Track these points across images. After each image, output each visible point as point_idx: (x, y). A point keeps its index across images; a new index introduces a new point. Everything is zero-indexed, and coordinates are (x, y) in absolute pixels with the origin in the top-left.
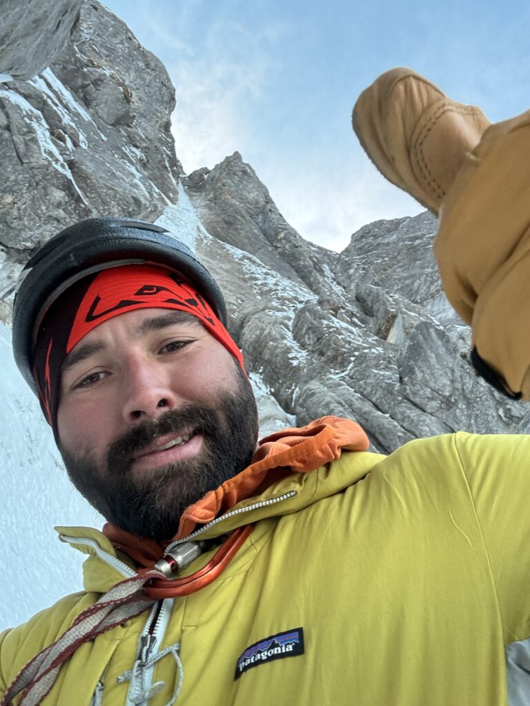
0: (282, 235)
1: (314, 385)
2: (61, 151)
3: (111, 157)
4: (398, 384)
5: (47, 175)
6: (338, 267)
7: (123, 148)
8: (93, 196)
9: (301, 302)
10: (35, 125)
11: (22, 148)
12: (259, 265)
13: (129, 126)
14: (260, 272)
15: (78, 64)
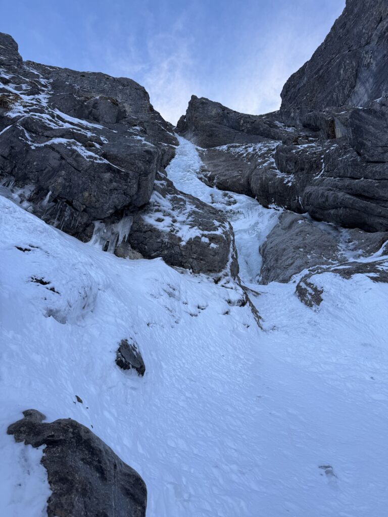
0: (242, 122)
1: (308, 189)
2: (95, 152)
3: (124, 139)
4: (359, 157)
5: (95, 169)
6: (283, 118)
7: (128, 130)
8: (125, 164)
9: (273, 150)
10: (75, 148)
11: (74, 164)
12: (239, 146)
13: (125, 118)
14: (241, 149)
15: (80, 103)
